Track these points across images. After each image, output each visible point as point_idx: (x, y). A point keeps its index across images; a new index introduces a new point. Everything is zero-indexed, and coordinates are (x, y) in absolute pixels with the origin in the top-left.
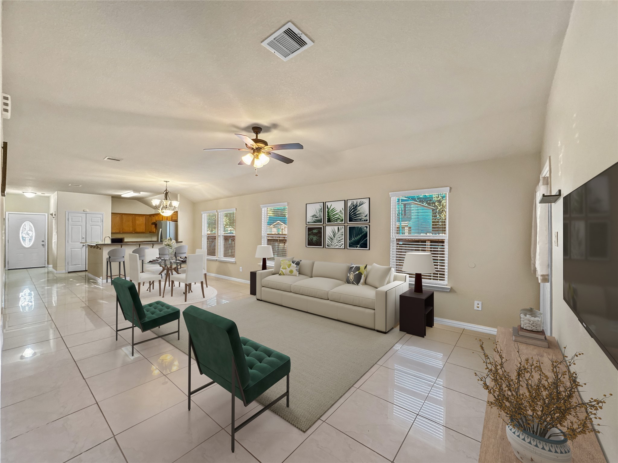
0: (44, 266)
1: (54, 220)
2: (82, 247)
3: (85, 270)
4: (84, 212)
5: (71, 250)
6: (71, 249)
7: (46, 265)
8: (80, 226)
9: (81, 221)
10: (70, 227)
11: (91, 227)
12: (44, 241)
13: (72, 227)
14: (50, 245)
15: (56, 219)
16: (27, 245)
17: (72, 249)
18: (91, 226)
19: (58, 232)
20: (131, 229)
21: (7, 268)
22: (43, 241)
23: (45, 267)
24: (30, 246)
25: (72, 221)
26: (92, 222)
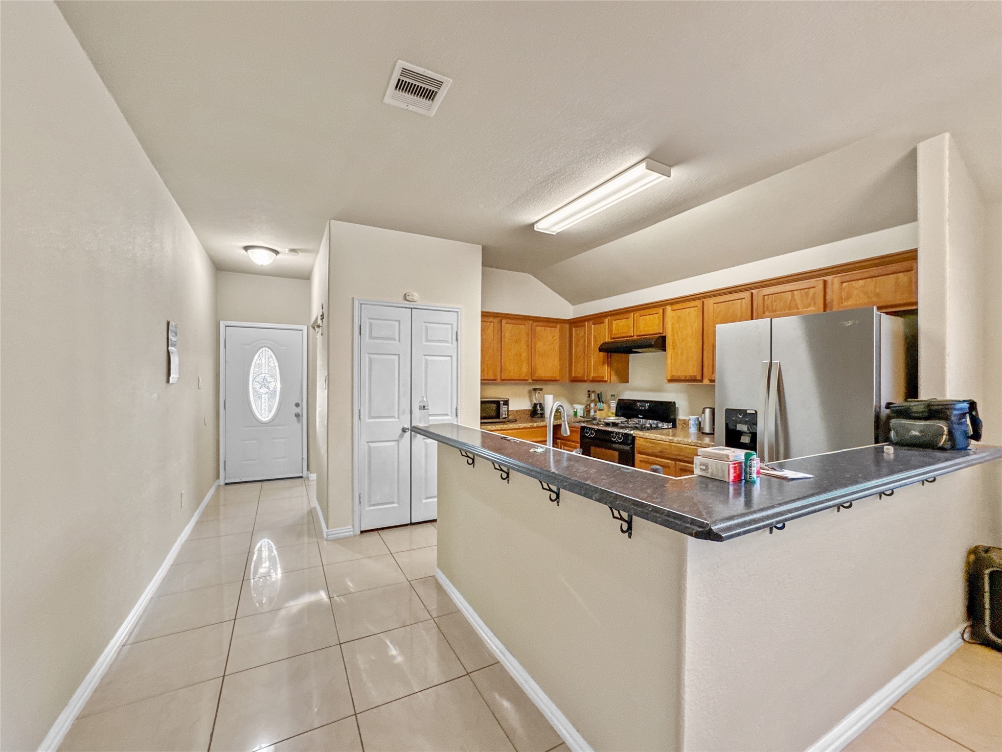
0: (301, 475)
1: (319, 336)
2: (401, 436)
3: (409, 522)
4: (407, 304)
5: (369, 447)
6: (368, 442)
7: (305, 474)
8: (393, 357)
9: (397, 337)
10: (366, 358)
11: (427, 360)
12: (300, 403)
13: (370, 360)
14: (311, 420)
15: (325, 333)
16: (263, 416)
17: (372, 445)
18: (425, 355)
19: (330, 377)
20: (525, 369)
21: (222, 481)
22: (297, 405)
23: (302, 477)
24: (269, 418)
25: (371, 337)
26: (427, 340)
